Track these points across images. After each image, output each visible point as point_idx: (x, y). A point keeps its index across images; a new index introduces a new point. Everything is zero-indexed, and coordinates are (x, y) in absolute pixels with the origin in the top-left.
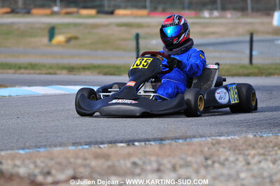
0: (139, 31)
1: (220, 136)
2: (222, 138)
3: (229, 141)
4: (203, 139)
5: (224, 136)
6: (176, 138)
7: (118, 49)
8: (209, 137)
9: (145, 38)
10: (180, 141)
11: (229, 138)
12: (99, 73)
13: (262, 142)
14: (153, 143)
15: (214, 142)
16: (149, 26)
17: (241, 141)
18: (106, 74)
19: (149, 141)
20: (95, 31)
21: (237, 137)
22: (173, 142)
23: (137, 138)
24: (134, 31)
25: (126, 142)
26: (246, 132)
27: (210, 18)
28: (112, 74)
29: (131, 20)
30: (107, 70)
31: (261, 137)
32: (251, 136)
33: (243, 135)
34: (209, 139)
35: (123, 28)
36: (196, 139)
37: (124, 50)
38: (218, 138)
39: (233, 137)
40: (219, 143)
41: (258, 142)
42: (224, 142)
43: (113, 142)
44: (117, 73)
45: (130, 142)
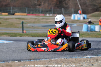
0: (23, 21)
1: (52, 58)
2: (53, 59)
3: (55, 60)
4: (46, 59)
5: (53, 58)
6: (36, 59)
7: (16, 27)
8: (48, 59)
9: (26, 23)
10: (38, 60)
11: (55, 59)
12: (9, 36)
13: (67, 60)
14: (28, 61)
15: (50, 60)
16: (27, 19)
17: (59, 60)
18: (11, 36)
19: (26, 60)
20: (8, 21)
21: (58, 59)
22: (35, 60)
23: (22, 59)
24: (22, 21)
25: (18, 61)
26: (61, 57)
27: (49, 16)
28: (13, 36)
29: (21, 17)
30: (12, 35)
31: (66, 59)
32: (63, 58)
33: (60, 58)
34: (48, 60)
35: (18, 20)
36: (43, 60)
37: (18, 27)
38: (51, 59)
39: (57, 59)
40: (51, 61)
41: (65, 60)
42: (53, 60)
43: (13, 61)
44: (15, 36)
45: (19, 61)
